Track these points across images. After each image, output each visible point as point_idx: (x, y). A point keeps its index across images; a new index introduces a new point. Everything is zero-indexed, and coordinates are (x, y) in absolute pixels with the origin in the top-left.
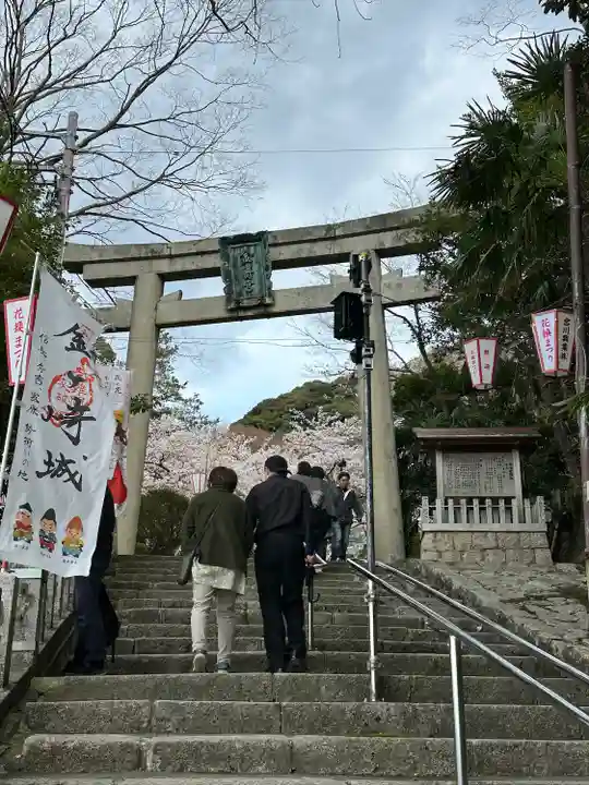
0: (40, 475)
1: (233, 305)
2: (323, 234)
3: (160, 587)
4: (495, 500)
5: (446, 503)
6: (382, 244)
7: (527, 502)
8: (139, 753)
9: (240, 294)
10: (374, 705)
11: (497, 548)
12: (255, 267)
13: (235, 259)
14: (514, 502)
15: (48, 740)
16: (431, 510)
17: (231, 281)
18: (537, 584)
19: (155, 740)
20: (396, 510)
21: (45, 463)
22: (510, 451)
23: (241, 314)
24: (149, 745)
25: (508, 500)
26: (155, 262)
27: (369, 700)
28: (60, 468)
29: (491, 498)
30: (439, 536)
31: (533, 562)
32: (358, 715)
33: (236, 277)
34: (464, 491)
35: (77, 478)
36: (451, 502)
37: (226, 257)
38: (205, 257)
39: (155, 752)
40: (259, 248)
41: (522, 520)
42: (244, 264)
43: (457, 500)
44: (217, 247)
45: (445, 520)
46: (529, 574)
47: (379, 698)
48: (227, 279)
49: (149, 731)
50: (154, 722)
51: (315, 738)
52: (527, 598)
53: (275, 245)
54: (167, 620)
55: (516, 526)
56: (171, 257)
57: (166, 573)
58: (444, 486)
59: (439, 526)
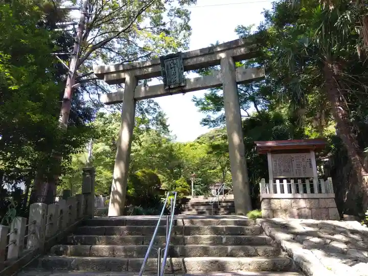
1: (167, 88)
4: (303, 180)
7: (322, 180)
9: (170, 82)
12: (177, 69)
13: (168, 66)
17: (166, 76)
22: (309, 152)
23: (171, 91)
26: (134, 71)
29: (301, 178)
31: (329, 214)
33: (168, 75)
34: (285, 174)
36: (278, 181)
37: (163, 66)
38: (155, 66)
40: (178, 60)
41: (320, 191)
42: (171, 68)
44: (159, 62)
48: (164, 75)
53: (186, 59)
55: (317, 195)
56: (140, 68)
58: (273, 172)
59: (273, 195)
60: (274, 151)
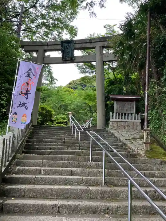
0: (18, 107)
1: (64, 59)
2: (88, 41)
3: (44, 134)
4: (128, 114)
5: (116, 114)
6: (104, 45)
7: (136, 114)
8: (40, 170)
9: (66, 57)
10: (90, 163)
11: (128, 126)
12: (70, 49)
13: (65, 47)
14: (133, 114)
15: (21, 168)
16: (112, 116)
18: (135, 135)
19: (44, 168)
20: (104, 115)
21: (19, 104)
22: (133, 101)
24: (42, 169)
25: (132, 114)
26: (43, 47)
27: (89, 161)
28: (23, 105)
30: (114, 122)
31: (137, 129)
32: (87, 164)
33: (65, 52)
34: (121, 111)
35: (27, 107)
36: (117, 114)
37: (62, 46)
38: (57, 46)
39: (43, 170)
40: (71, 44)
41: (135, 119)
42: (67, 49)
43: (119, 114)
44: (60, 43)
45: (116, 118)
46: (134, 132)
47: (91, 161)
48: (62, 52)
49: (42, 166)
50: (43, 165)
51: (76, 169)
52: (132, 139)
53: (76, 43)
54: (45, 142)
55: (133, 120)
56: (48, 45)
57: (45, 130)
58: (116, 110)
59: (114, 120)
60: (118, 100)
